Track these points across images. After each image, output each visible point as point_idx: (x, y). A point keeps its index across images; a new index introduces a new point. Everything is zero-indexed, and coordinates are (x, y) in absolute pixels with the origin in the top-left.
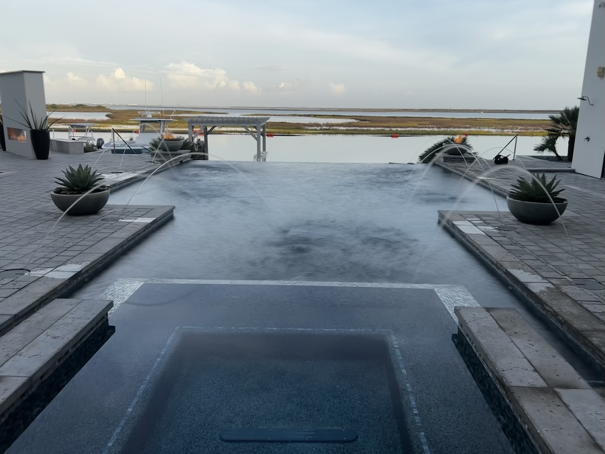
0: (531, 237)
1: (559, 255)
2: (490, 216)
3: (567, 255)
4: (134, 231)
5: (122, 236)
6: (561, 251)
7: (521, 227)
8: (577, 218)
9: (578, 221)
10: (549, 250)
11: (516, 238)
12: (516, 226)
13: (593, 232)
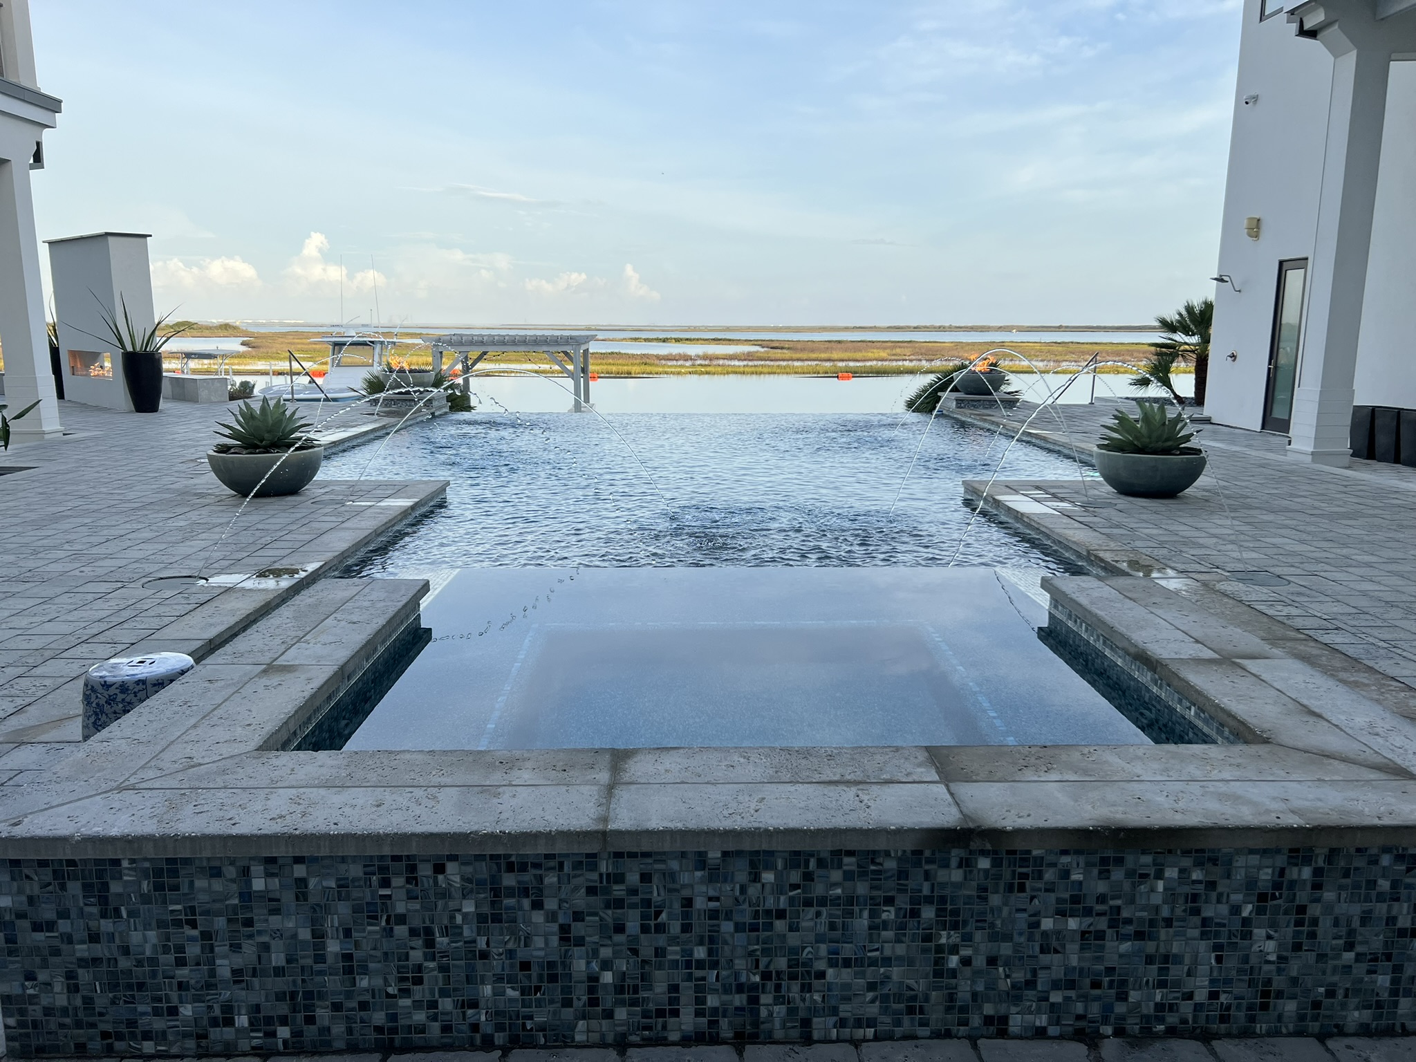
0: (1144, 517)
1: (1201, 541)
2: (1063, 487)
3: (1215, 540)
4: (383, 519)
5: (364, 526)
6: (1204, 535)
7: (1124, 502)
8: (1225, 488)
9: (1227, 492)
10: (1181, 533)
11: (1117, 517)
12: (1113, 501)
13: (1257, 508)
